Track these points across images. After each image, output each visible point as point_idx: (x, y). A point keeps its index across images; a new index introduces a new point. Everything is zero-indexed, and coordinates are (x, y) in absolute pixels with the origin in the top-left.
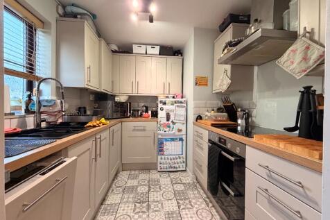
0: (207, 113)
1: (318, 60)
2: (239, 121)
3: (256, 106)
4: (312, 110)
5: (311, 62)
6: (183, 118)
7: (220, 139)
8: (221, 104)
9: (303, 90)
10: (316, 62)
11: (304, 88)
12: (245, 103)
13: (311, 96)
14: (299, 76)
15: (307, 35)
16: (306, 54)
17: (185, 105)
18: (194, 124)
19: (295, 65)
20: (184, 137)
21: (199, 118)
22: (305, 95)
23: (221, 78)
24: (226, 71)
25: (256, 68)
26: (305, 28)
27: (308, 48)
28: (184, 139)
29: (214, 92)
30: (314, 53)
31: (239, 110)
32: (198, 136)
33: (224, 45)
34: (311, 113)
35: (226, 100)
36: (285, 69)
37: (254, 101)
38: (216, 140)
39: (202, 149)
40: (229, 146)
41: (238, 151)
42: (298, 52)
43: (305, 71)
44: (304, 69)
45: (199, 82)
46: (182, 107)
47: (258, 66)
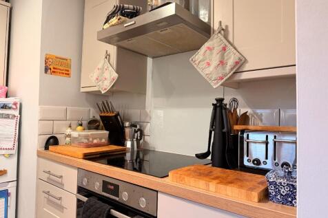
0: (68, 131)
1: (234, 67)
2: (129, 144)
3: (150, 118)
4: (225, 130)
5: (228, 68)
6: (10, 144)
7: (105, 184)
8: (94, 114)
9: (215, 102)
10: (232, 69)
11: (217, 100)
12: (134, 114)
13: (224, 111)
14: (215, 84)
15: (222, 32)
16: (223, 56)
17: (17, 113)
18: (39, 155)
19: (211, 68)
20: (11, 188)
21: (52, 141)
22: (218, 109)
23: (100, 66)
24: (108, 56)
25: (150, 61)
26: (220, 22)
27: (224, 49)
28: (12, 191)
29: (82, 90)
30: (230, 58)
31: (127, 124)
32: (50, 181)
33: (110, 9)
34: (224, 133)
35: (105, 107)
36: (200, 71)
37: (148, 110)
38: (97, 187)
39: (61, 208)
40: (124, 197)
41: (142, 204)
42: (215, 52)
43: (222, 79)
44: (220, 75)
45: (53, 66)
46: (7, 116)
47: (153, 58)
